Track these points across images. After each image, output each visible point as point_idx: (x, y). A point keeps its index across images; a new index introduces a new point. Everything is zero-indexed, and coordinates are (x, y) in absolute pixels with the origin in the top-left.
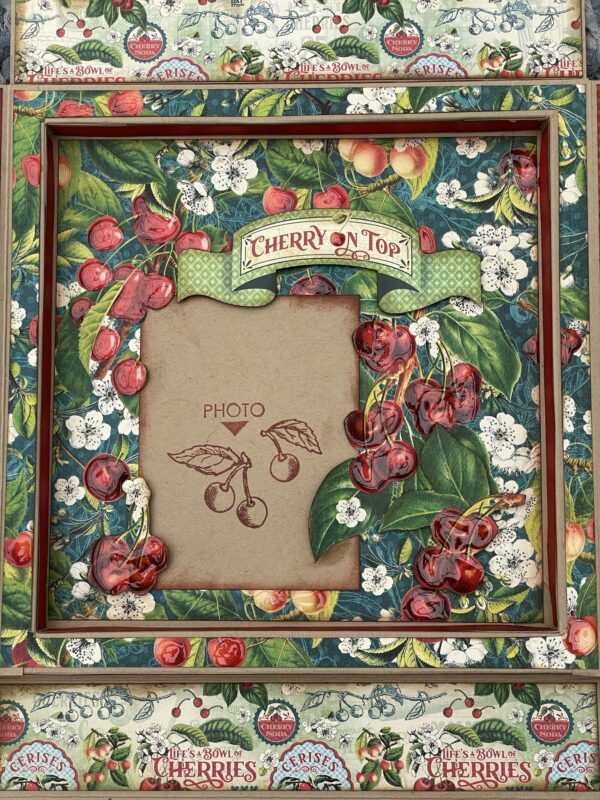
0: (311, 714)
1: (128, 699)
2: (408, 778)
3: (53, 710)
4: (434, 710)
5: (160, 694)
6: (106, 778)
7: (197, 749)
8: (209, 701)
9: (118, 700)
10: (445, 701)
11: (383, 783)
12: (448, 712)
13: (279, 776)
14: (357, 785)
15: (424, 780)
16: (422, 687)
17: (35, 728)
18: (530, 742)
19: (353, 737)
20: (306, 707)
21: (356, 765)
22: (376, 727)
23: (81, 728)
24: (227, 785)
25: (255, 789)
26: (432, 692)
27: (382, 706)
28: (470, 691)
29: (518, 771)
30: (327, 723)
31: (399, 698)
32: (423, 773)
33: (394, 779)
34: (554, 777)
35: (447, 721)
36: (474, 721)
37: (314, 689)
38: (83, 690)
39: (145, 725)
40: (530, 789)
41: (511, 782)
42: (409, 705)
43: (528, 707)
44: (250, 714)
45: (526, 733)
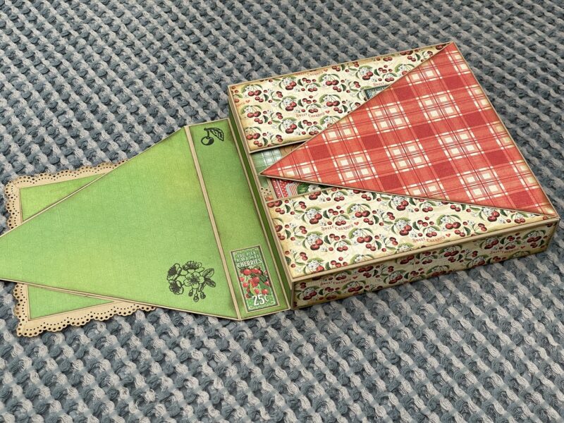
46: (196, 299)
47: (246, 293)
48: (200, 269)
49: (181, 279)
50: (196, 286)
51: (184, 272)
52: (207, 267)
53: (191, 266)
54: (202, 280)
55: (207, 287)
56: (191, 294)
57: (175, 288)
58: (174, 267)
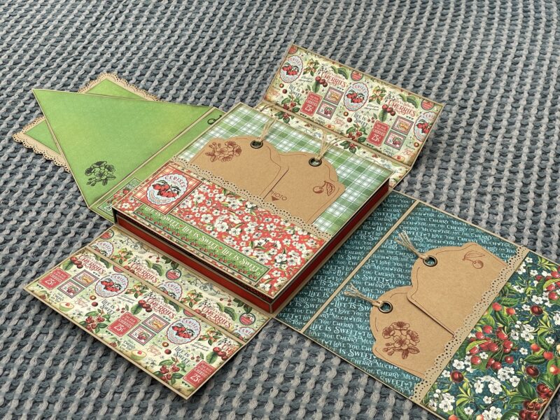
0: (184, 278)
1: (141, 247)
2: (195, 307)
3: (121, 239)
4: (218, 297)
5: (151, 251)
6: (118, 260)
7: (147, 267)
8: (161, 259)
9: (139, 246)
10: (223, 297)
11: (188, 304)
12: (221, 300)
13: (162, 286)
14: (180, 300)
15: (199, 310)
16: (220, 290)
17: (112, 239)
18: (237, 320)
19: (190, 290)
20: (185, 276)
21: (185, 295)
22: (199, 291)
23: (124, 246)
24: (146, 280)
25: (153, 285)
26: (222, 293)
27: (205, 287)
28: (232, 299)
29: (227, 324)
30: (187, 282)
31: (211, 289)
32: (201, 308)
33: (191, 305)
34: (236, 331)
35: (219, 301)
36: (227, 306)
37: (191, 273)
38: (132, 239)
39: (140, 255)
40: (226, 330)
41: (223, 325)
42: (213, 291)
43: (245, 312)
44: (169, 269)
45: (238, 317)
46: (89, 183)
47: (110, 200)
48: (111, 173)
49: (97, 169)
50: (98, 178)
51: (102, 168)
52: (114, 175)
53: (110, 168)
54: (104, 178)
55: (101, 182)
56: (90, 179)
57: (89, 171)
58: (102, 162)
